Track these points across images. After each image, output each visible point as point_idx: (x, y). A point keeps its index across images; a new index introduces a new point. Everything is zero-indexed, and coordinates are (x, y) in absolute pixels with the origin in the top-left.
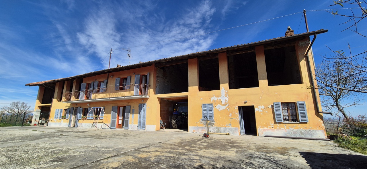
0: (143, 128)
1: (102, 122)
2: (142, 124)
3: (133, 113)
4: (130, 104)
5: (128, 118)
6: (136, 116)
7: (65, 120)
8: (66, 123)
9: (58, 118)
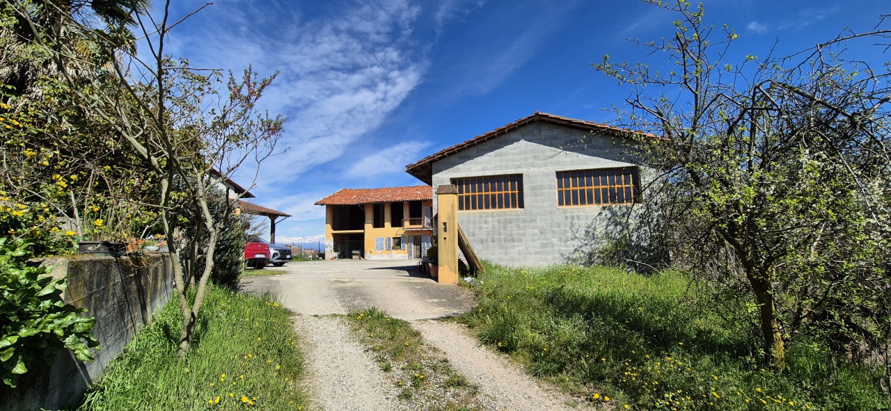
7: (399, 251)
8: (402, 255)
9: (385, 249)
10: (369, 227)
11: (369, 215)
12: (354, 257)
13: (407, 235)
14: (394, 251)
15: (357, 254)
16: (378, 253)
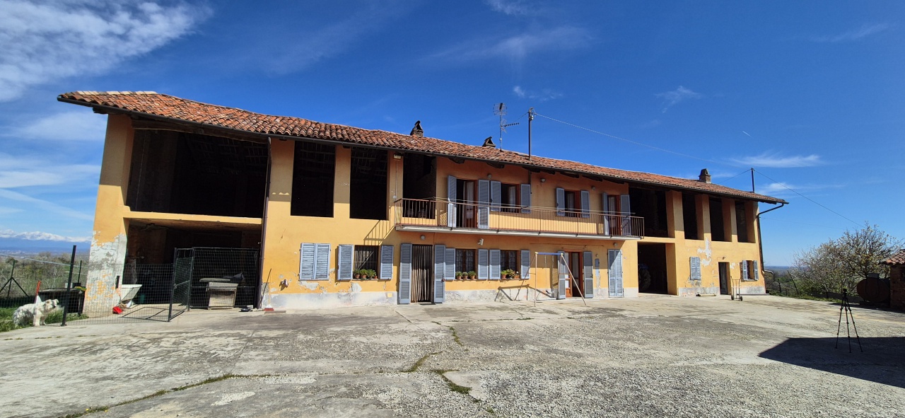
0: (620, 294)
1: (527, 286)
2: (616, 287)
3: (597, 267)
4: (588, 248)
5: (592, 277)
6: (603, 272)
7: (374, 283)
8: (381, 294)
9: (331, 277)
10: (278, 210)
11: (282, 177)
12: (213, 302)
13: (396, 242)
14: (357, 284)
15: (226, 293)
16: (307, 290)
